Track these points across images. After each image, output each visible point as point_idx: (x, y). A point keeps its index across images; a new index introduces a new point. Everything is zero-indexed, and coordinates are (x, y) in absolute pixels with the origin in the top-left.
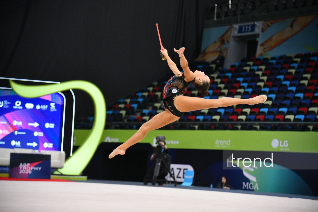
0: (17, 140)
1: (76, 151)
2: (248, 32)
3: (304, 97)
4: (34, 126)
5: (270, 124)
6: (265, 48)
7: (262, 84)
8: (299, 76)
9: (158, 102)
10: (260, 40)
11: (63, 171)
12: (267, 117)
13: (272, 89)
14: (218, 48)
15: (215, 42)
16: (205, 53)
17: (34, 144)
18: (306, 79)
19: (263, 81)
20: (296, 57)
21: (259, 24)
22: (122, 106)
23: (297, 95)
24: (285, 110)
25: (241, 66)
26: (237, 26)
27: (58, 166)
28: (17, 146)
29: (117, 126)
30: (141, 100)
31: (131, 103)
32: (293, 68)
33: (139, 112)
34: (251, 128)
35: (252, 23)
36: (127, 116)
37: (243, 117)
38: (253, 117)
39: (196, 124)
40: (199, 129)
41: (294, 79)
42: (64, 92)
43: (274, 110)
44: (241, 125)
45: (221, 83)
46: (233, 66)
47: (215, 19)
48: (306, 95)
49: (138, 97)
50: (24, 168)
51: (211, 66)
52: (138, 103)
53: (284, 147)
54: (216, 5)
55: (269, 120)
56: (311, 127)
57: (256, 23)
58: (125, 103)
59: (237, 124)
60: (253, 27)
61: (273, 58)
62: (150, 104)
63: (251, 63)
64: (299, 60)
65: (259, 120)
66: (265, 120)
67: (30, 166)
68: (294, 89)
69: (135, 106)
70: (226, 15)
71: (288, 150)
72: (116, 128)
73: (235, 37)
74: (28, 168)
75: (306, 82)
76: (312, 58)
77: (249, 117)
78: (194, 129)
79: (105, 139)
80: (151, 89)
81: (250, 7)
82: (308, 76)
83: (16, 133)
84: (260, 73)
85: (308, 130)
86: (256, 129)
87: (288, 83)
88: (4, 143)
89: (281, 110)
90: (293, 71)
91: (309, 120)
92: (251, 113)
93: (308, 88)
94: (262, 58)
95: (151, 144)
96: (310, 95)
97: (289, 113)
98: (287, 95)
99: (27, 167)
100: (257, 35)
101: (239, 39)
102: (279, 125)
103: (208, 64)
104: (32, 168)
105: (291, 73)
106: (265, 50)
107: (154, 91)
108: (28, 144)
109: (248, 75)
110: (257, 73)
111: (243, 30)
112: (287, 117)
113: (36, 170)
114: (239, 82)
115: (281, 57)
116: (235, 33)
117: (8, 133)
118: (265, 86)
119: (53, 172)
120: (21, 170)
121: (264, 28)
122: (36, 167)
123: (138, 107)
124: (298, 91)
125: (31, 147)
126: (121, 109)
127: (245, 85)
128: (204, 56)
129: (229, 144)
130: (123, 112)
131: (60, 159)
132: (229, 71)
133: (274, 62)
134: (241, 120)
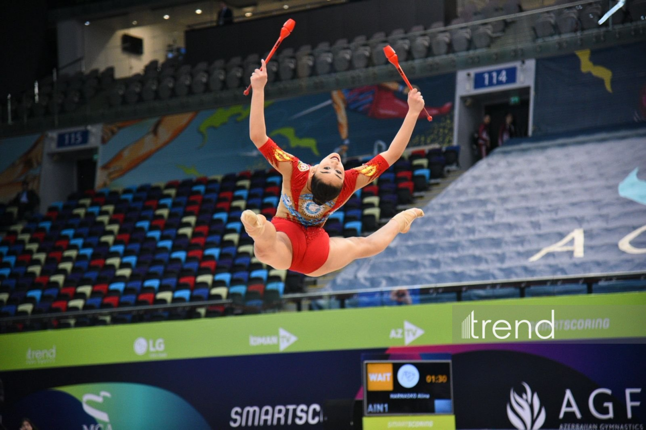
2: (75, 144)
3: (188, 259)
5: (130, 312)
6: (110, 174)
7: (110, 239)
8: (175, 222)
10: (101, 159)
12: (124, 299)
13: (130, 247)
14: (19, 176)
15: (13, 165)
18: (188, 225)
19: (111, 233)
20: (169, 186)
21: (96, 131)
23: (175, 255)
24: (155, 283)
25: (68, 208)
26: (54, 135)
32: (164, 206)
34: (95, 322)
35: (82, 128)
37: (79, 303)
38: (97, 301)
41: (167, 226)
43: (136, 285)
44: (76, 317)
45: (32, 241)
46: (52, 209)
47: (10, 121)
48: (192, 254)
51: (9, 210)
53: (157, 352)
54: (9, 96)
55: (126, 304)
56: (202, 311)
57: (89, 128)
59: (67, 317)
60: (85, 135)
61: (127, 191)
63: (87, 201)
64: (173, 192)
65: (108, 306)
66: (121, 304)
68: (168, 244)
70: (31, 114)
71: (164, 356)
73: (52, 155)
75: (188, 231)
76: (196, 188)
77: (90, 302)
81: (76, 99)
82: (192, 219)
84: (105, 219)
85: (198, 316)
86: (104, 323)
87: (156, 234)
89: (148, 283)
90: (165, 212)
91: (199, 298)
92: (93, 293)
93: (194, 241)
94: (106, 191)
96: (196, 253)
97: (162, 288)
98: (159, 257)
100: (94, 150)
101: (61, 159)
102: (146, 311)
103: (2, 206)
105: (161, 216)
106: (112, 176)
109: (82, 225)
110: (100, 218)
111: (67, 141)
112: (160, 296)
114: (66, 237)
115: (142, 189)
116: (52, 146)
118: (116, 243)
121: (106, 137)
124: (175, 248)
127: (79, 242)
129: (54, 356)
132: (45, 219)
133: (129, 197)
134: (75, 308)
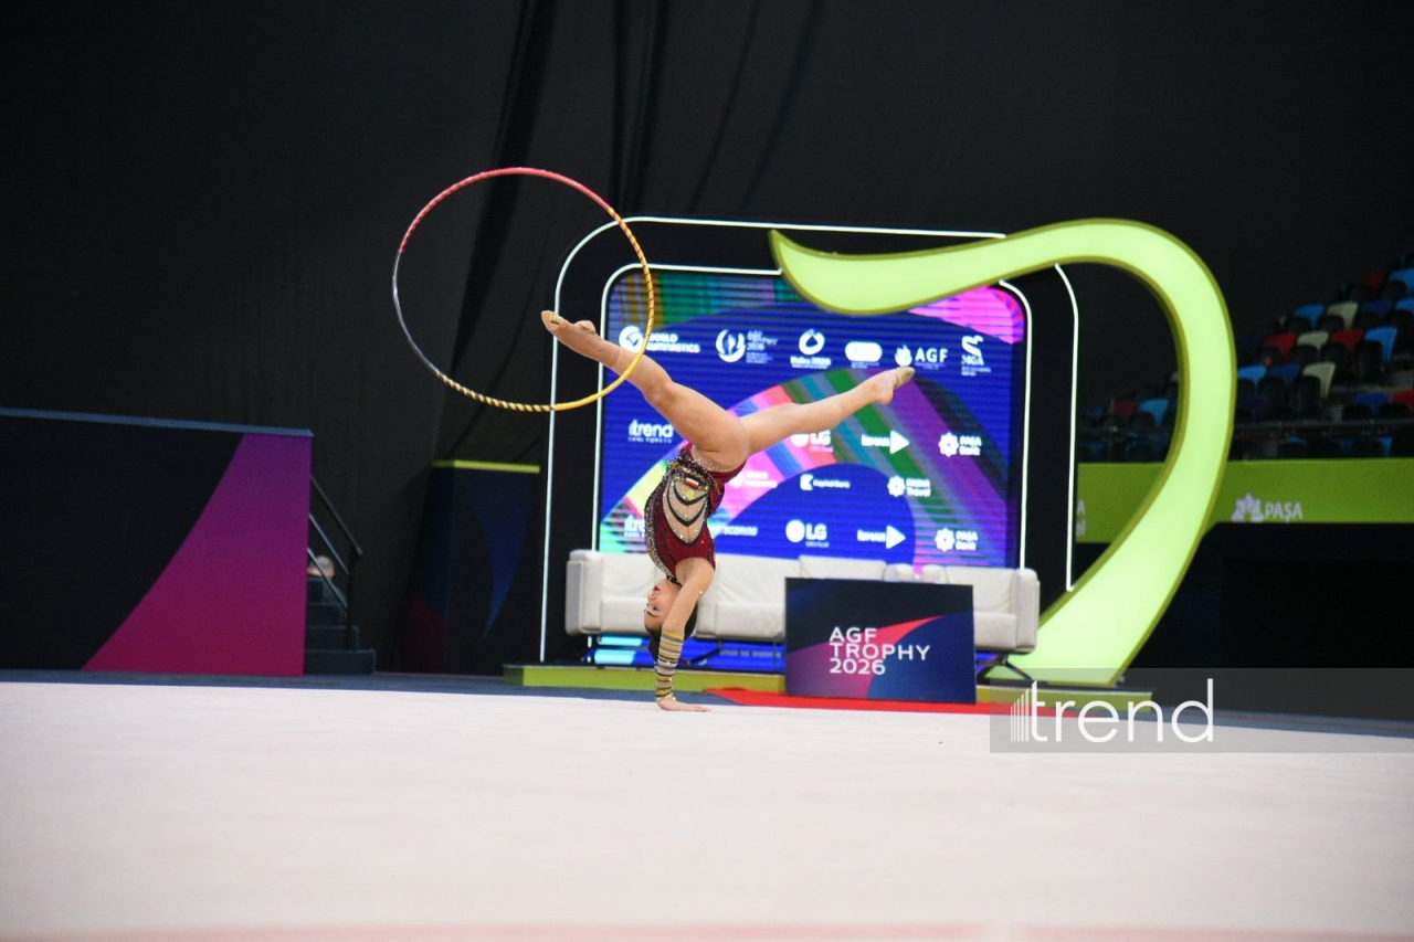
0: (810, 519)
1: (1089, 571)
4: (886, 450)
11: (1031, 666)
17: (892, 537)
22: (1317, 339)
27: (1009, 641)
28: (809, 544)
29: (1293, 440)
31: (1364, 320)
36: (1342, 389)
42: (1022, 280)
49: (1399, 291)
50: (848, 651)
52: (1399, 319)
58: (1332, 323)
67: (878, 641)
69: (1385, 336)
72: (1288, 452)
74: (870, 651)
79: (1233, 508)
83: (806, 483)
88: (752, 531)
99: (862, 644)
104: (888, 649)
108: (863, 536)
113: (906, 656)
119: (987, 670)
120: (835, 659)
122: (906, 648)
123: (1401, 344)
125: (875, 551)
126: (1311, 355)
130: (1324, 372)
131: (1015, 606)
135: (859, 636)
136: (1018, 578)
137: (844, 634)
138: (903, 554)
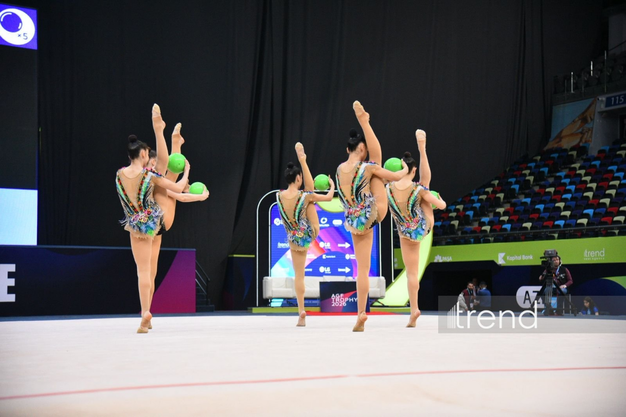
0: (326, 266)
1: (398, 276)
2: (619, 104)
4: (345, 247)
9: (500, 206)
11: (384, 302)
14: (578, 129)
15: (574, 121)
16: (559, 137)
17: (347, 270)
22: (454, 214)
25: (613, 150)
26: (603, 98)
27: (378, 295)
28: (326, 273)
29: (449, 240)
30: (477, 205)
31: (465, 209)
33: (476, 221)
35: (625, 92)
36: (460, 227)
37: (621, 218)
39: (554, 232)
40: (559, 238)
44: (618, 228)
45: (586, 175)
46: (600, 152)
47: (572, 91)
49: (473, 202)
50: (336, 300)
51: (571, 153)
52: (474, 209)
54: (572, 73)
58: (457, 210)
59: (613, 228)
62: (491, 209)
67: (344, 297)
69: (470, 213)
70: (587, 85)
72: (448, 244)
73: (601, 113)
74: (342, 300)
78: (553, 238)
79: (434, 259)
80: (490, 190)
81: (621, 72)
83: (324, 257)
88: (311, 270)
95: (496, 261)
99: (340, 298)
101: (608, 115)
103: (566, 150)
104: (347, 299)
107: (494, 192)
108: (340, 270)
109: (623, 162)
111: (613, 103)
113: (351, 301)
114: (612, 171)
116: (602, 107)
117: (316, 258)
119: (373, 303)
120: (333, 302)
122: (351, 299)
123: (474, 215)
125: (343, 274)
126: (452, 219)
127: (621, 174)
128: (560, 141)
130: (456, 223)
131: (379, 286)
132: (596, 159)
134: (619, 222)
135: (339, 296)
136: (380, 279)
137: (335, 295)
138: (350, 274)
